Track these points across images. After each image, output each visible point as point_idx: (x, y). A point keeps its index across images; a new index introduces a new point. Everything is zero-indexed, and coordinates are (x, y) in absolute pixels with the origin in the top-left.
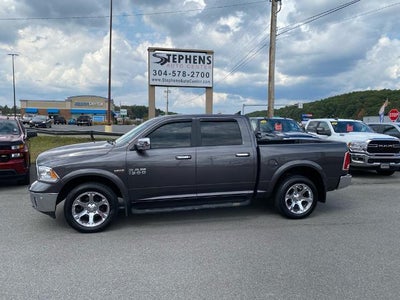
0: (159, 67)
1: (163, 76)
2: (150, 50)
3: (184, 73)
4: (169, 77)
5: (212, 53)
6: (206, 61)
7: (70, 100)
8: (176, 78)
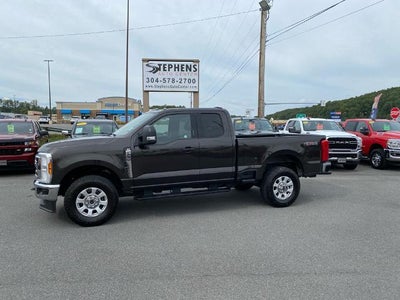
0: (151, 75)
1: (155, 83)
2: (144, 61)
3: (173, 80)
4: (160, 84)
5: (198, 61)
6: (193, 69)
7: (100, 101)
8: (166, 84)
